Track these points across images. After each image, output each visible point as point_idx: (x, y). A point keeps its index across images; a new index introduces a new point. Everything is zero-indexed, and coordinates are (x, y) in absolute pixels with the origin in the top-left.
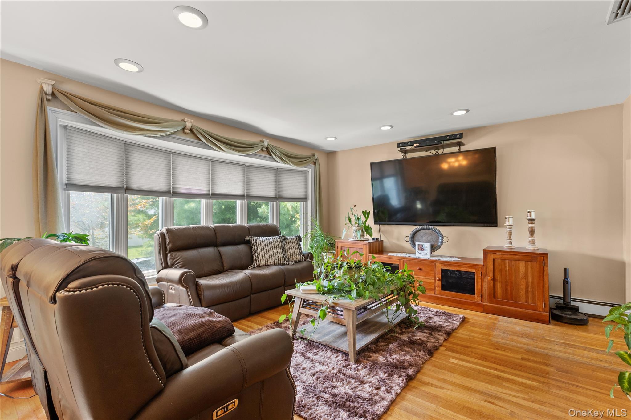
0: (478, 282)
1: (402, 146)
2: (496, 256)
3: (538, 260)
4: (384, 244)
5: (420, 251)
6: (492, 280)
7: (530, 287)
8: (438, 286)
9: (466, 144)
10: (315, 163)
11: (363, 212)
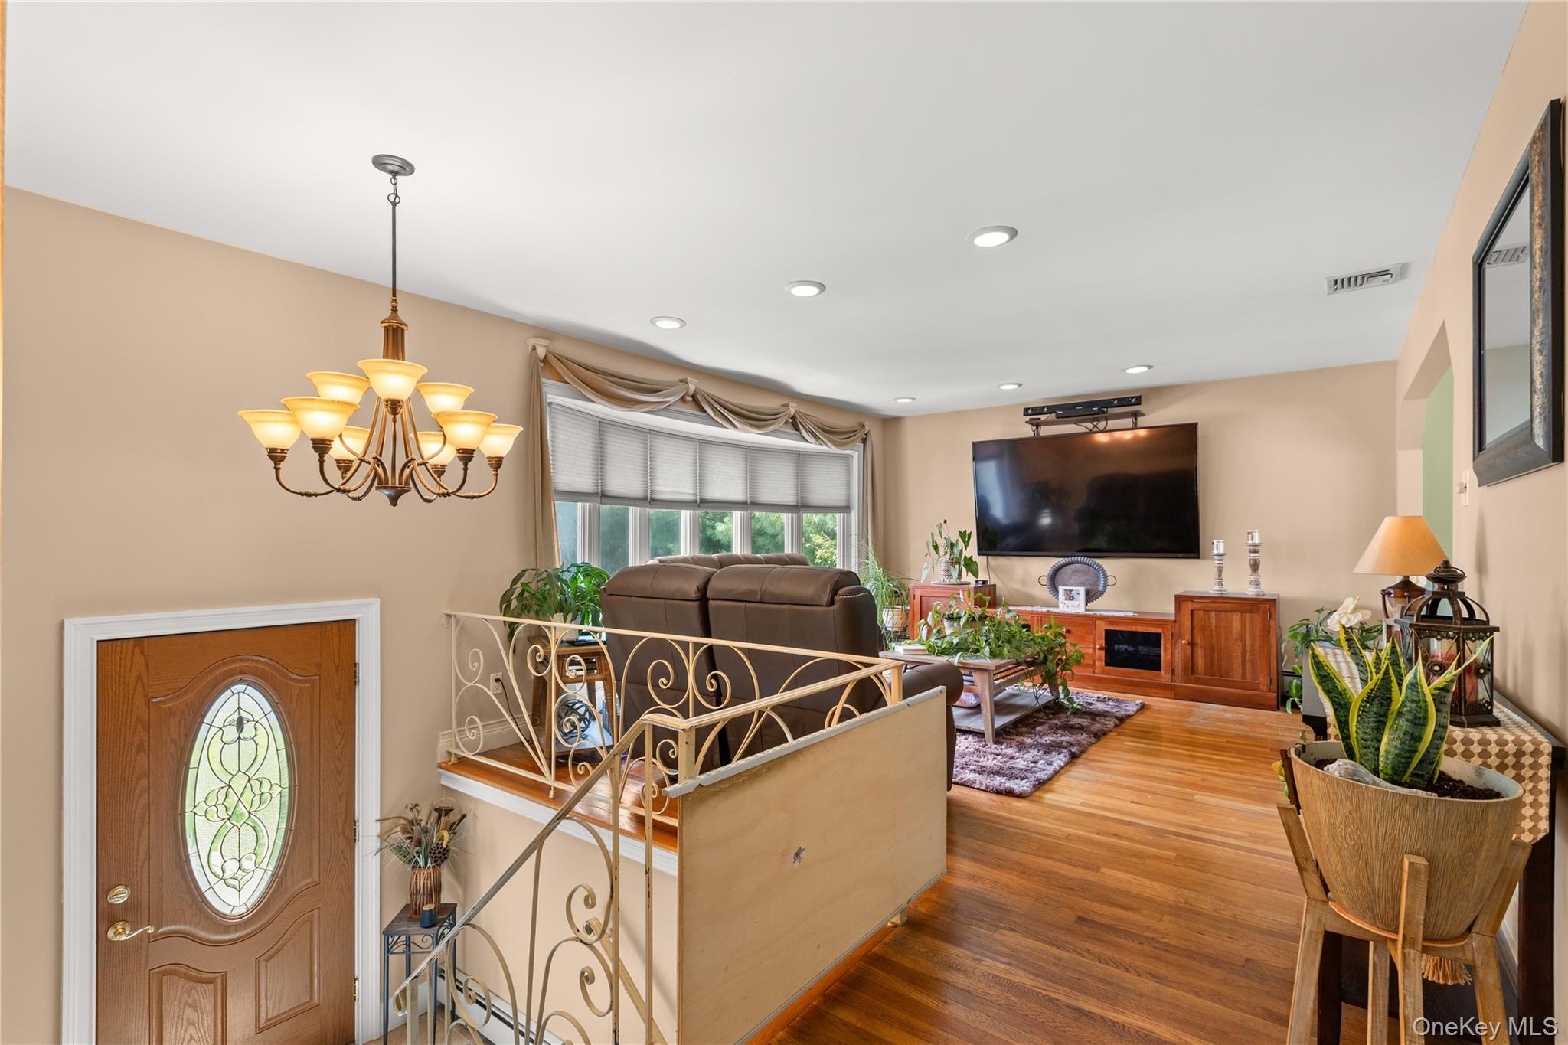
0: (1166, 649)
1: (1033, 413)
2: (1196, 606)
3: (1261, 609)
4: (998, 591)
5: (1067, 602)
6: (1189, 644)
7: (1248, 654)
8: (1100, 660)
9: (1149, 414)
10: (864, 441)
11: (960, 532)
